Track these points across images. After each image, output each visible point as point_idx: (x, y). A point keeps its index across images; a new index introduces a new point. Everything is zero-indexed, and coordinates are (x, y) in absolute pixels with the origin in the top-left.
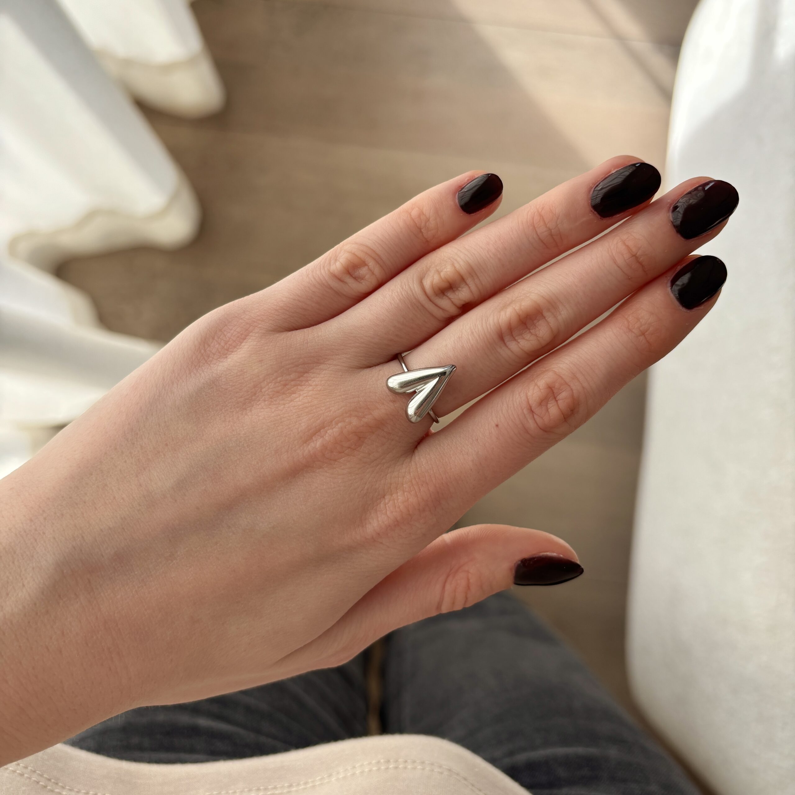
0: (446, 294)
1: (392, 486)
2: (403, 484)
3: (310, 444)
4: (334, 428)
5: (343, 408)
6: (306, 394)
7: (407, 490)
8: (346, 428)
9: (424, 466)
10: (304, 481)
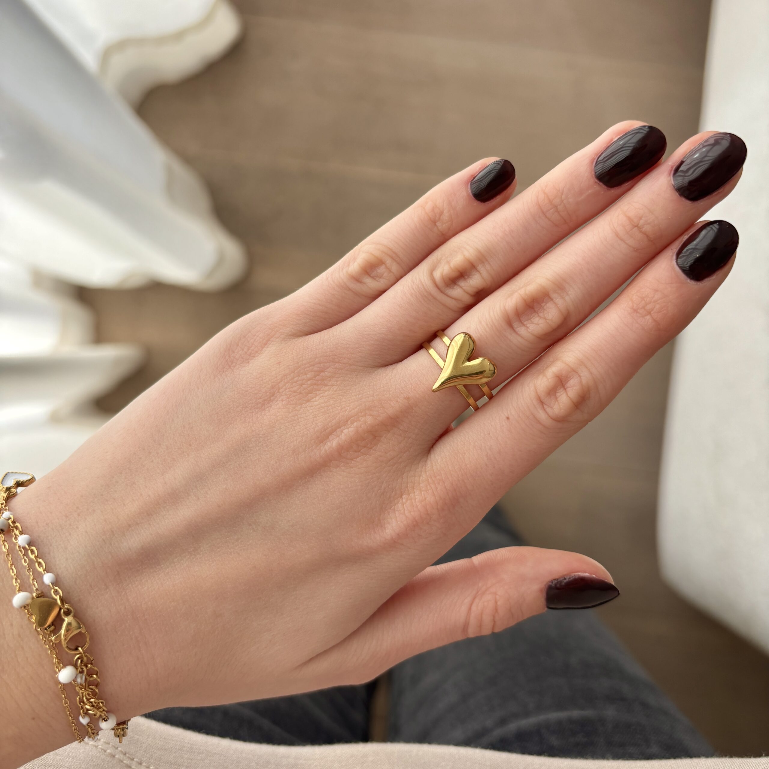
1: (408, 486)
2: (419, 483)
3: (326, 444)
4: (350, 427)
5: (358, 408)
6: (323, 394)
7: (424, 489)
8: (361, 427)
9: (440, 464)
10: (322, 481)
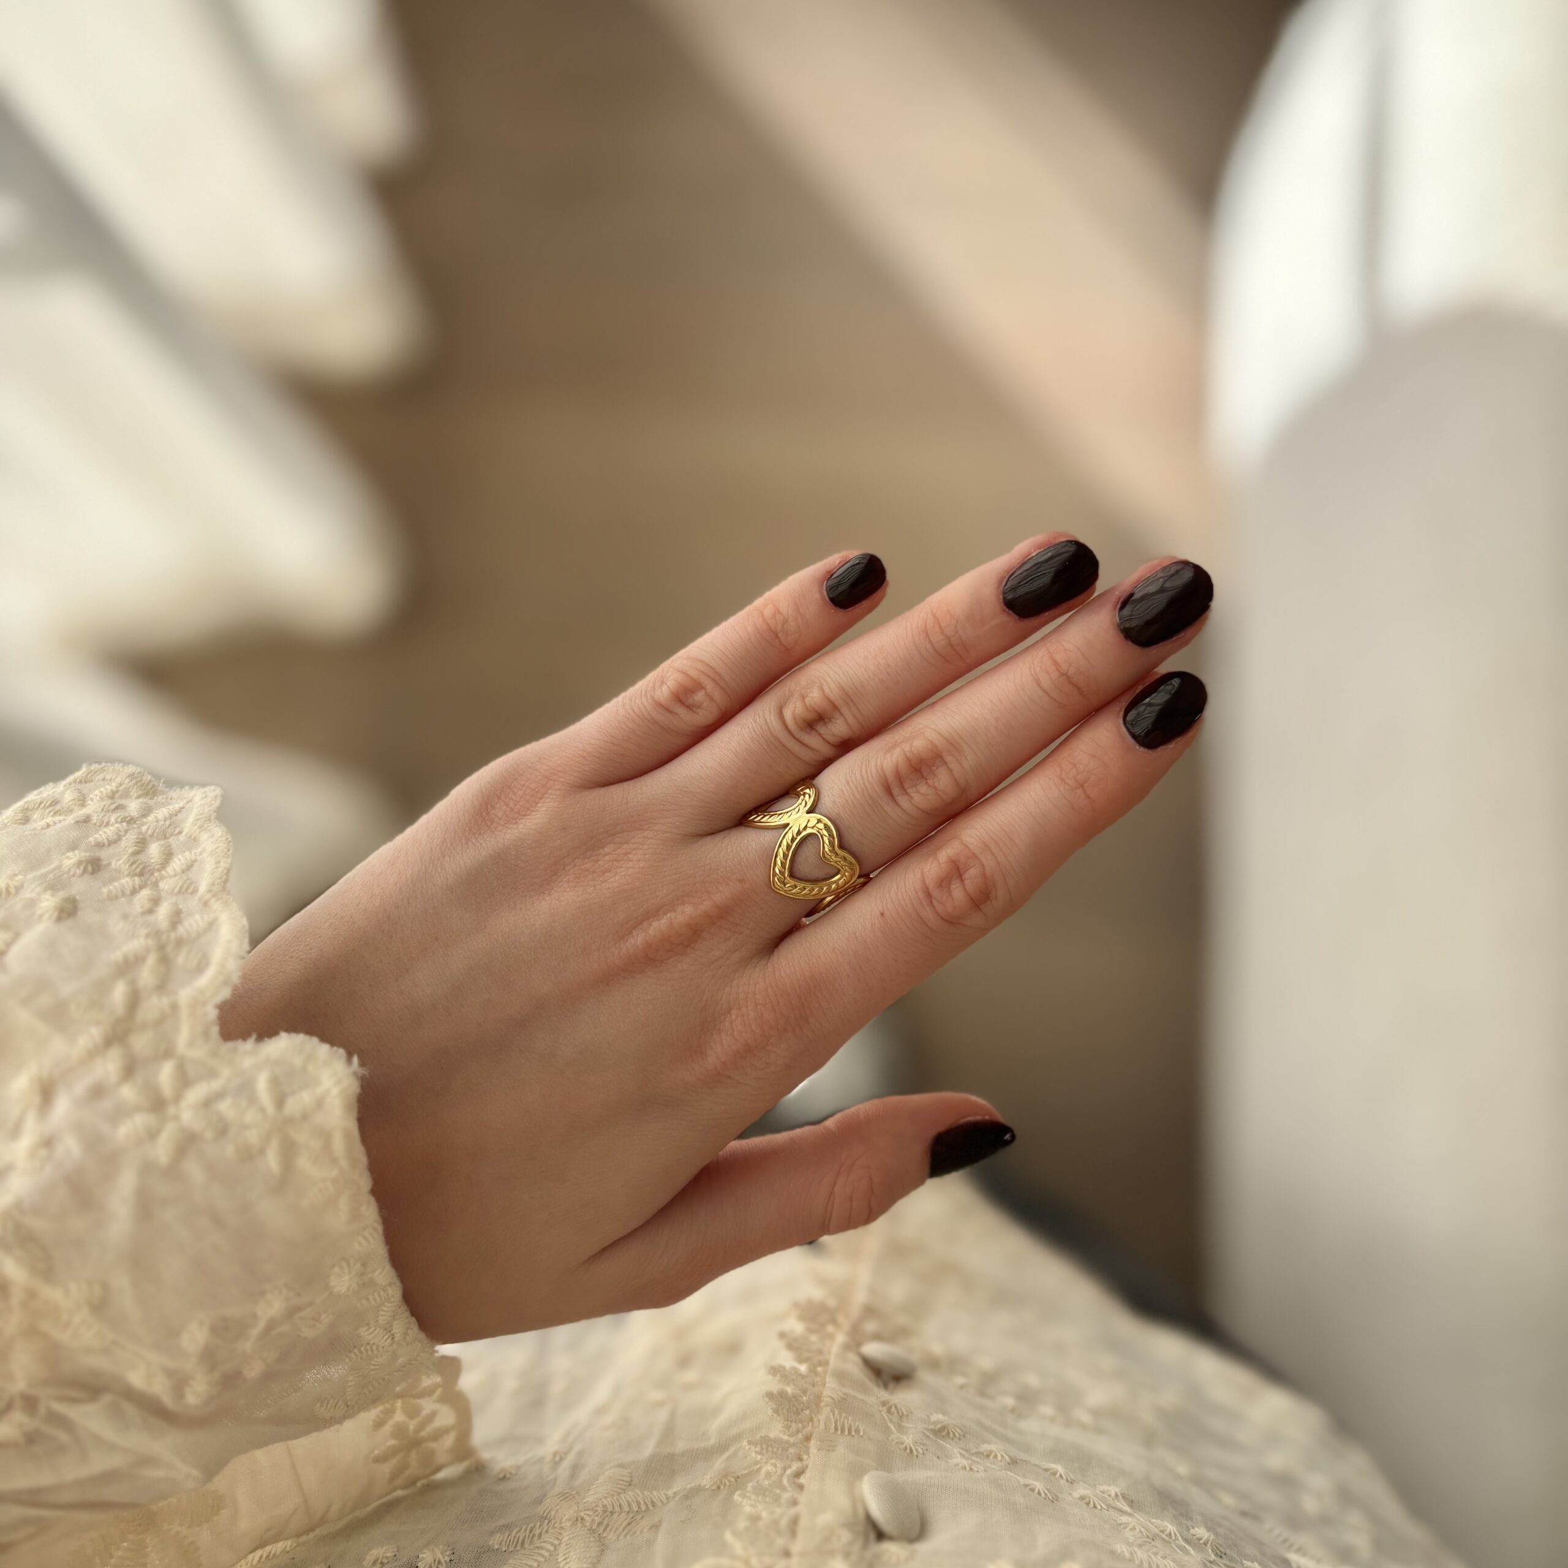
0: (815, 727)
3: (629, 940)
